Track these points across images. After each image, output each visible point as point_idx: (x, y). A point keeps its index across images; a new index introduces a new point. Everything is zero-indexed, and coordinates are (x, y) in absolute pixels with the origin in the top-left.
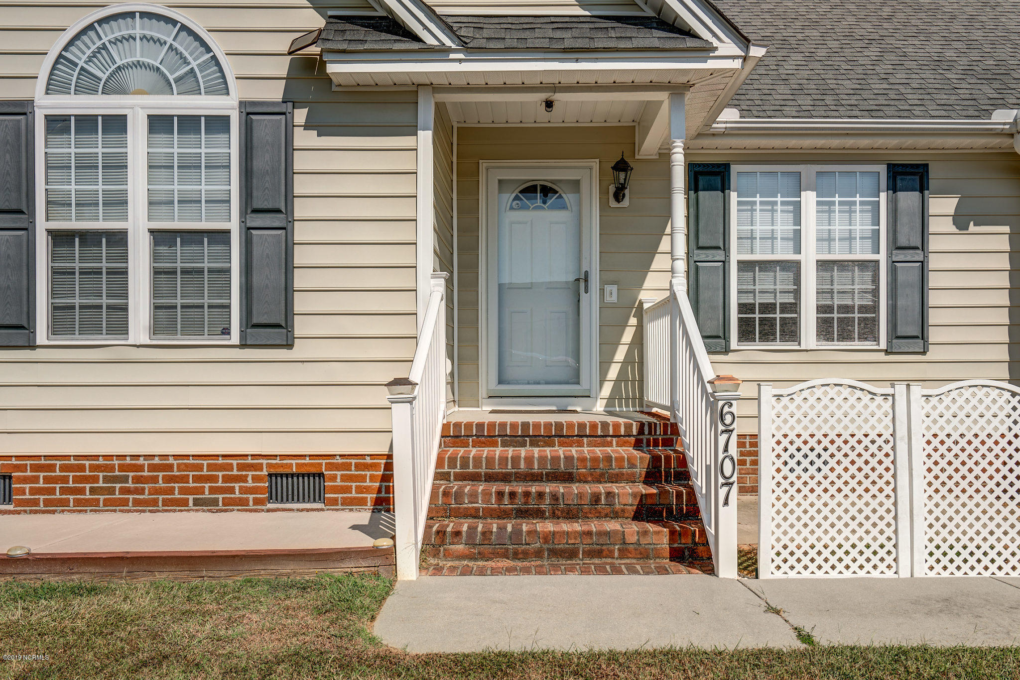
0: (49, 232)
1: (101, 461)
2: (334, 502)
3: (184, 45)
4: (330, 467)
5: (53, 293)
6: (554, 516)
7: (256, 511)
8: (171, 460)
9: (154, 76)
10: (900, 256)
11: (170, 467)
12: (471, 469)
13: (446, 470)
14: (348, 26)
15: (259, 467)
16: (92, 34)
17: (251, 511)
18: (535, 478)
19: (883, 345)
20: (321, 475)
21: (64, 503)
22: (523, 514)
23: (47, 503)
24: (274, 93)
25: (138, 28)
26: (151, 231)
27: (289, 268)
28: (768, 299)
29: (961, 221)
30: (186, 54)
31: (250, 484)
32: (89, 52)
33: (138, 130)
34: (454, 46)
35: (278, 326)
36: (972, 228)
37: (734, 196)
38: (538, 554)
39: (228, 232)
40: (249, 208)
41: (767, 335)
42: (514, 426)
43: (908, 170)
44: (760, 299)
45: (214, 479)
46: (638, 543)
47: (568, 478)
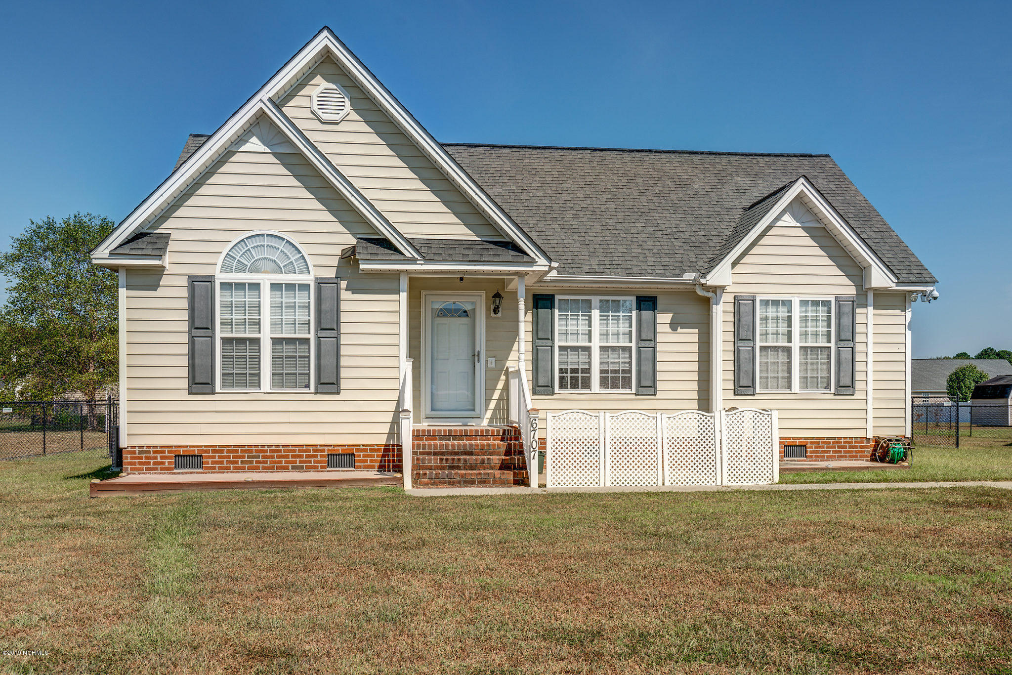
0: (221, 338)
1: (246, 448)
2: (360, 467)
3: (288, 250)
4: (357, 450)
5: (223, 367)
6: (465, 469)
7: (322, 471)
8: (281, 448)
9: (272, 264)
10: (643, 344)
11: (280, 451)
12: (427, 450)
13: (416, 450)
14: (369, 245)
15: (323, 451)
16: (242, 243)
17: (319, 471)
18: (457, 453)
19: (634, 391)
20: (353, 454)
21: (228, 468)
22: (452, 468)
23: (220, 468)
24: (331, 273)
25: (266, 241)
26: (271, 338)
27: (338, 356)
28: (575, 366)
29: (674, 326)
30: (288, 254)
31: (319, 459)
32: (241, 253)
33: (266, 290)
34: (419, 258)
35: (333, 384)
36: (679, 330)
37: (556, 312)
38: (459, 482)
39: (309, 339)
40: (320, 327)
41: (574, 386)
42: (445, 431)
43: (647, 299)
44: (570, 366)
45: (301, 456)
46: (500, 478)
47: (471, 453)
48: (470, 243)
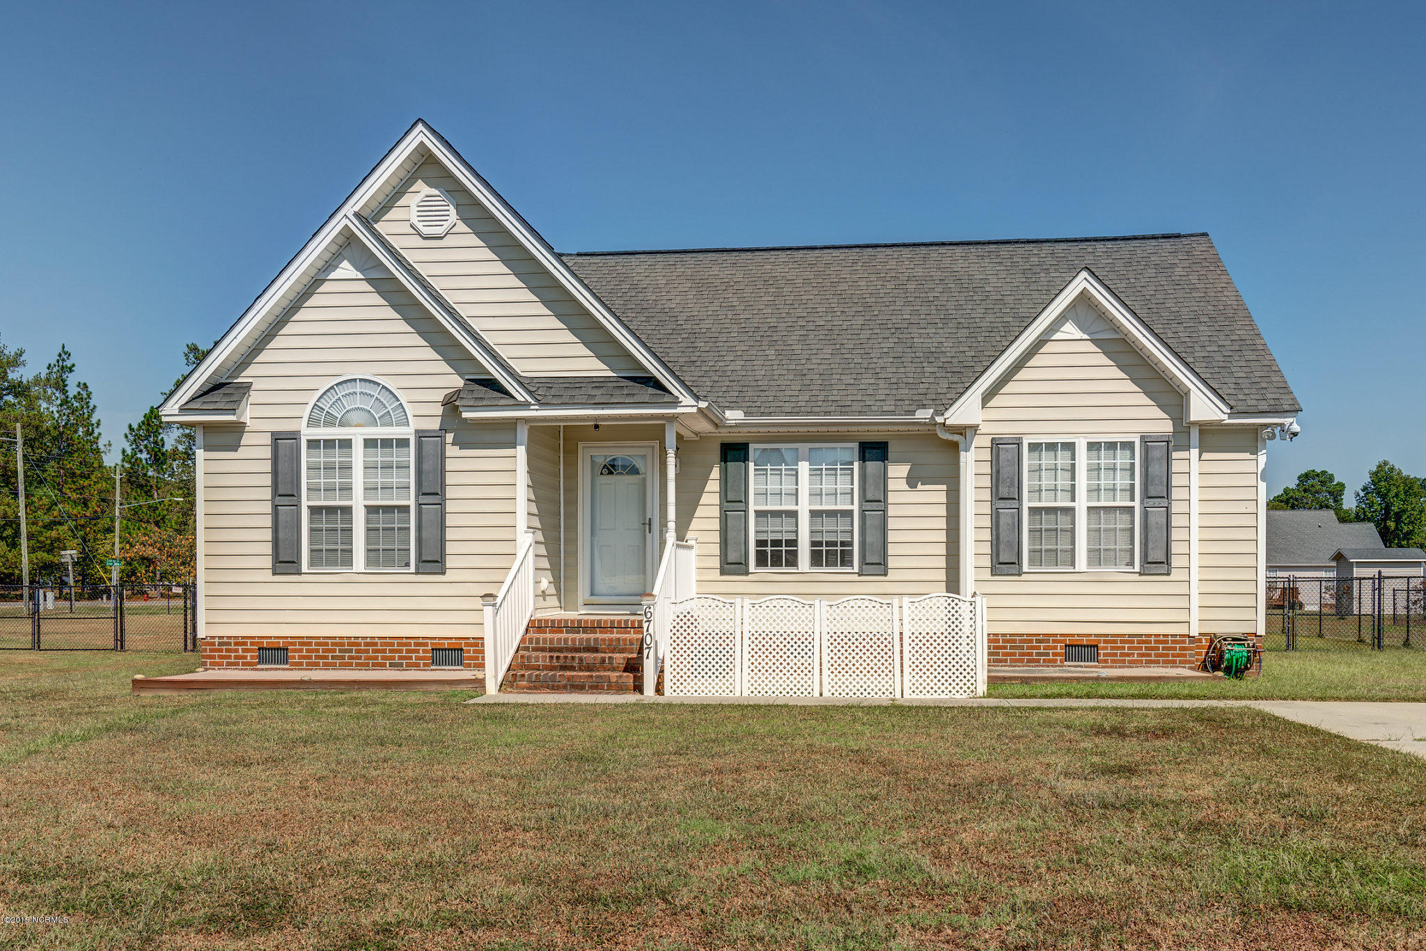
0: (309, 507)
1: (337, 640)
2: (469, 665)
3: (384, 398)
4: (467, 645)
5: (311, 542)
6: (580, 670)
7: (424, 670)
8: (377, 640)
9: (365, 415)
10: (868, 506)
11: (376, 644)
12: (541, 645)
13: (527, 645)
14: (477, 387)
15: (426, 645)
16: (332, 391)
17: (422, 670)
18: (577, 650)
19: (856, 569)
20: (462, 650)
21: (317, 664)
22: (564, 668)
23: (308, 664)
24: (435, 424)
25: (358, 388)
26: (365, 506)
27: (443, 527)
28: (777, 537)
29: (912, 481)
30: (385, 402)
31: (421, 654)
32: (331, 402)
33: (358, 449)
34: (533, 402)
35: (437, 562)
36: (920, 487)
37: (751, 465)
38: (565, 687)
39: (408, 507)
40: (420, 492)
41: (777, 561)
43: (874, 446)
44: (770, 537)
45: (400, 651)
46: (617, 682)
47: (596, 650)
48: (602, 380)
